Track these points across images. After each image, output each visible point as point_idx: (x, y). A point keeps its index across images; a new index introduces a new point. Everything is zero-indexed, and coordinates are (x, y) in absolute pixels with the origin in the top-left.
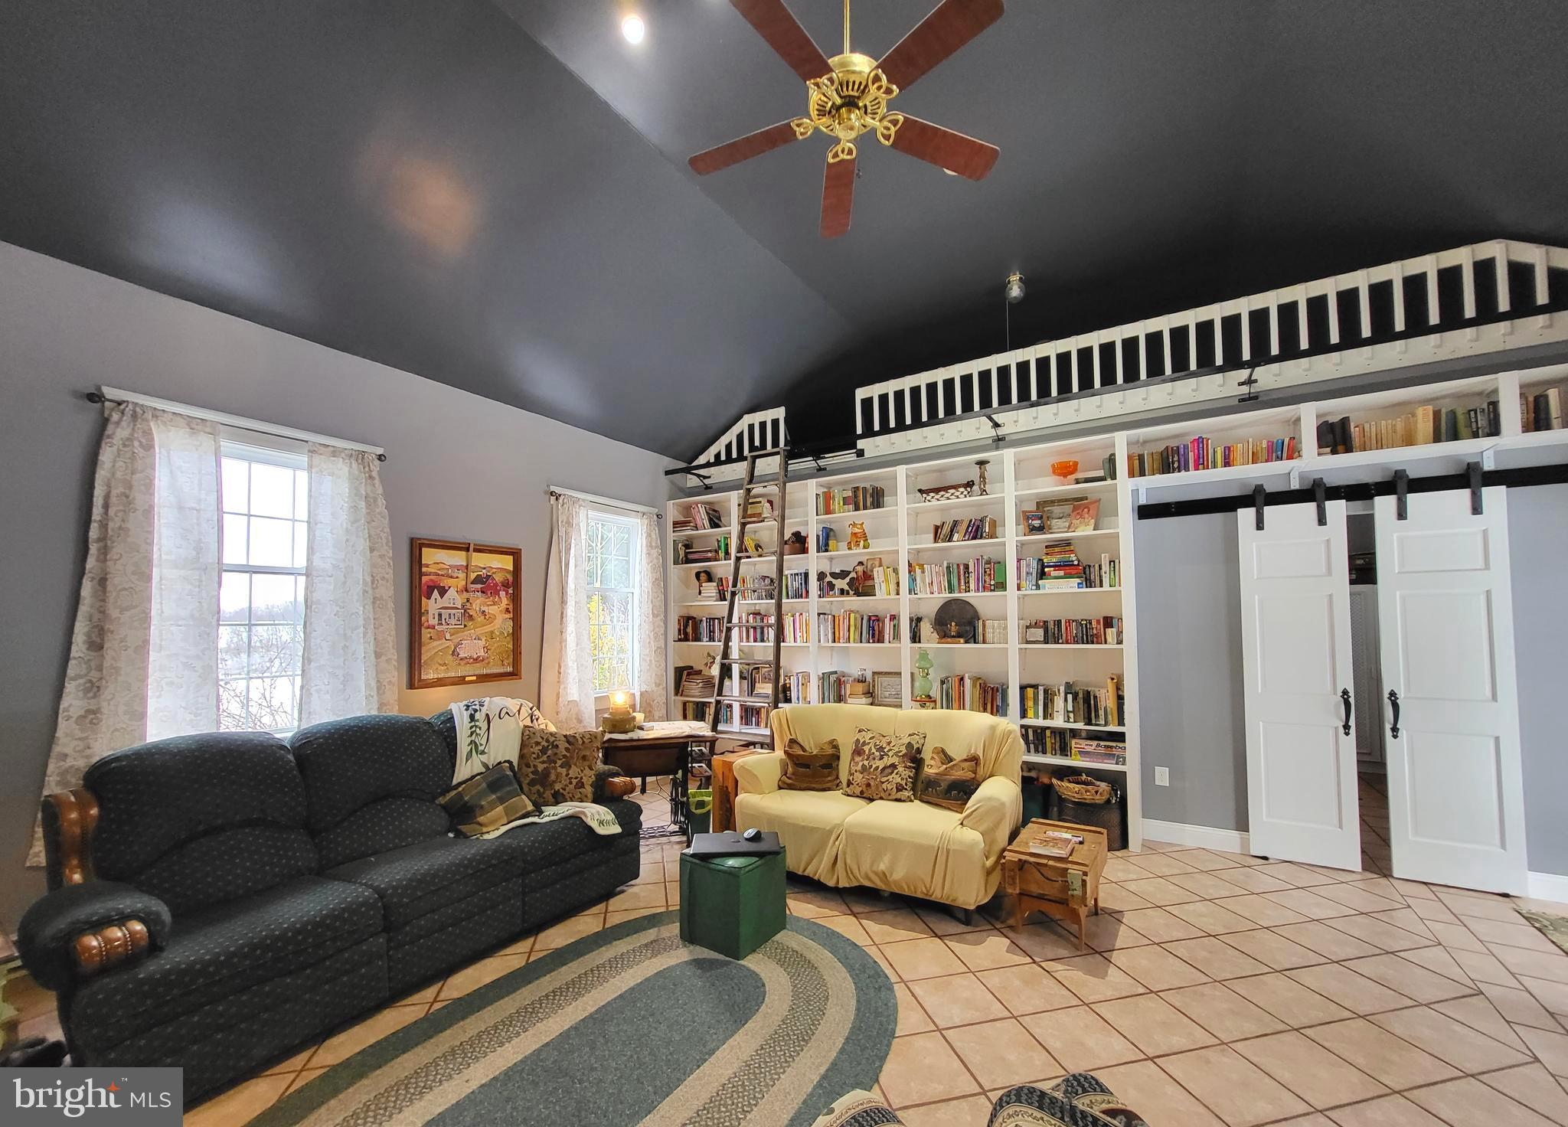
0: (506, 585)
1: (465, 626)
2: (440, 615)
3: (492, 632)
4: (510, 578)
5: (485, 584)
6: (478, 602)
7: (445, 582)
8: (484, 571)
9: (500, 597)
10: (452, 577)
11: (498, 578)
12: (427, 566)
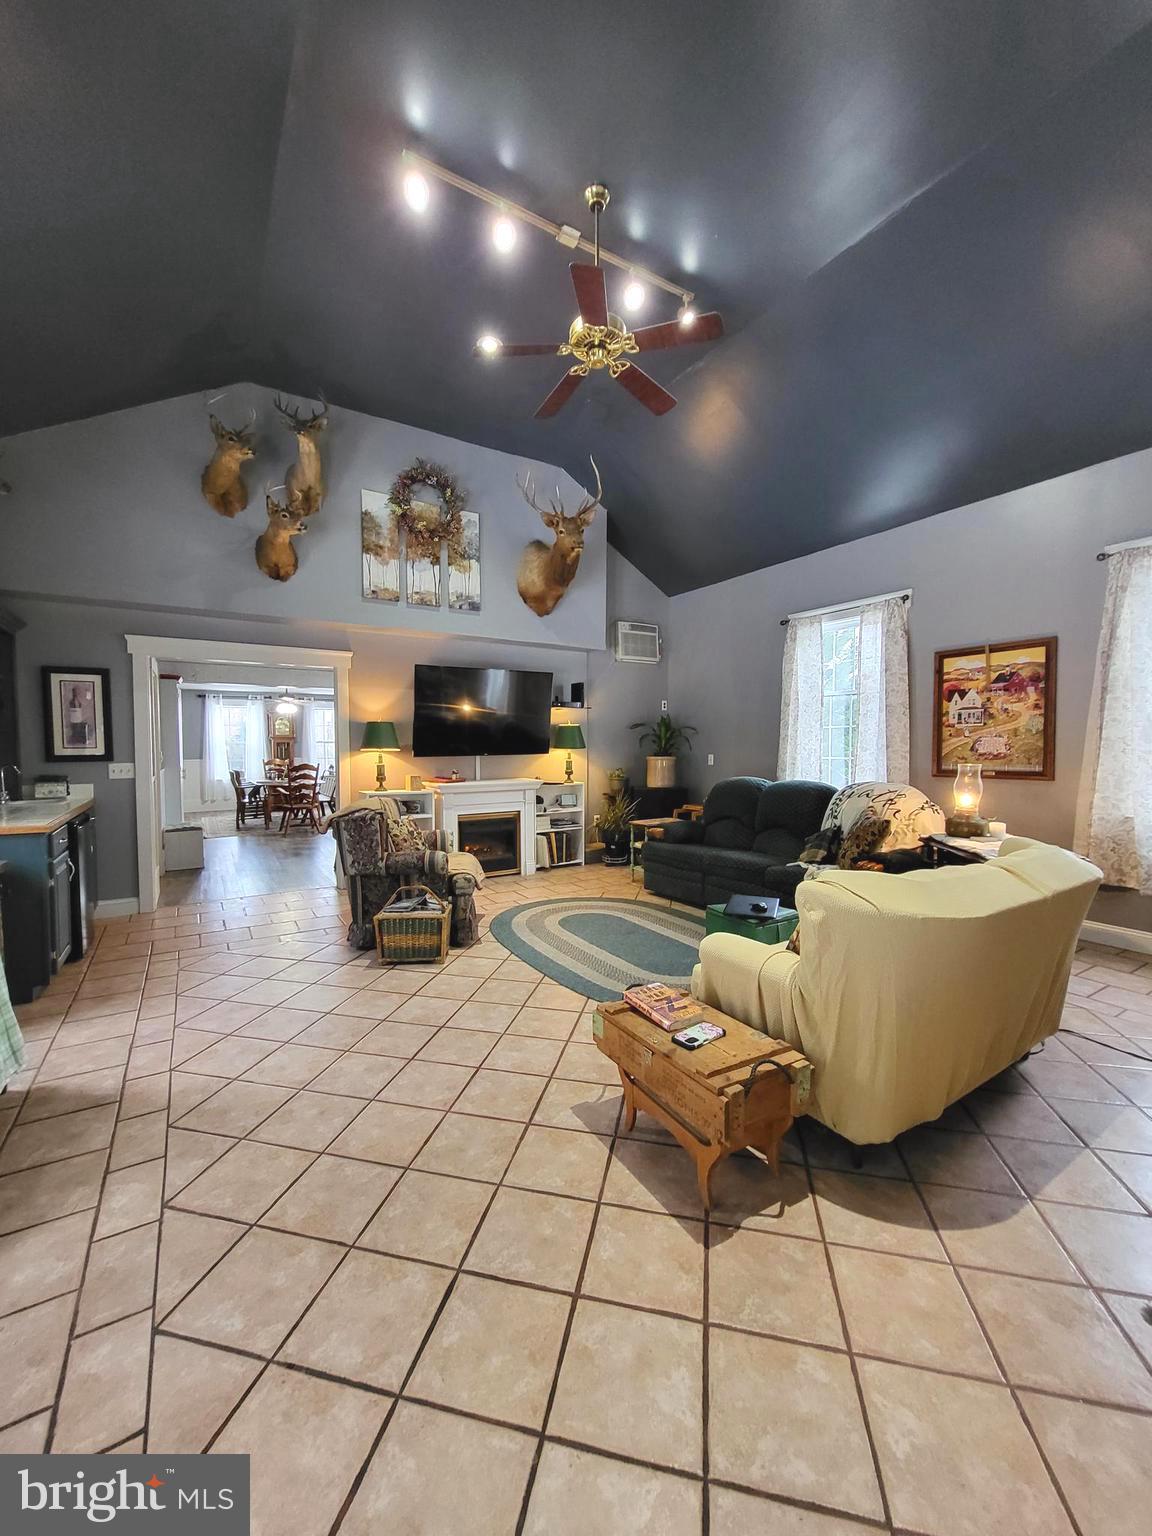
0: (1035, 679)
1: (985, 724)
2: (960, 715)
3: (1016, 730)
4: (1042, 671)
5: (1009, 682)
6: (1000, 701)
7: (965, 686)
8: (1008, 669)
9: (1026, 693)
10: (972, 680)
11: (1025, 673)
12: (948, 673)
